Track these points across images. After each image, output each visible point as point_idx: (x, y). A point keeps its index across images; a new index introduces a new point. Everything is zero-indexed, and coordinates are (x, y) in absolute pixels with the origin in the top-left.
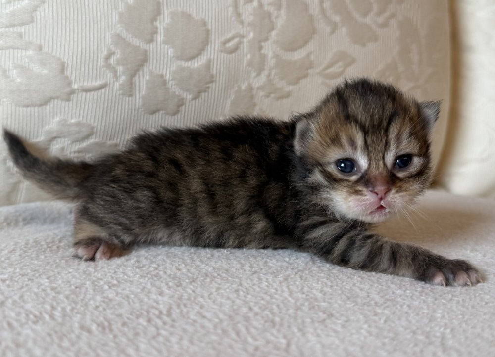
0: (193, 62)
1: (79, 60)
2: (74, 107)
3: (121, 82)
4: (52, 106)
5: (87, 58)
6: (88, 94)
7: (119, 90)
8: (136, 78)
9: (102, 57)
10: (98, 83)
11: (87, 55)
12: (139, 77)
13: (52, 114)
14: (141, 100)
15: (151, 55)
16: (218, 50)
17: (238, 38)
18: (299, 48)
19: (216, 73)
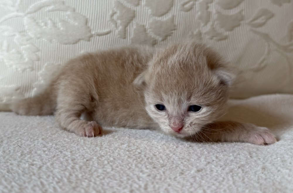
0: (162, 18)
1: (96, 17)
2: (92, 44)
3: (119, 30)
4: (79, 44)
5: (100, 16)
6: (100, 37)
7: (118, 35)
8: (128, 28)
9: (109, 15)
10: (106, 30)
11: (100, 14)
12: (130, 27)
13: (79, 49)
14: (130, 41)
15: (138, 13)
16: (178, 10)
17: (192, 2)
18: (234, 7)
19: (177, 24)
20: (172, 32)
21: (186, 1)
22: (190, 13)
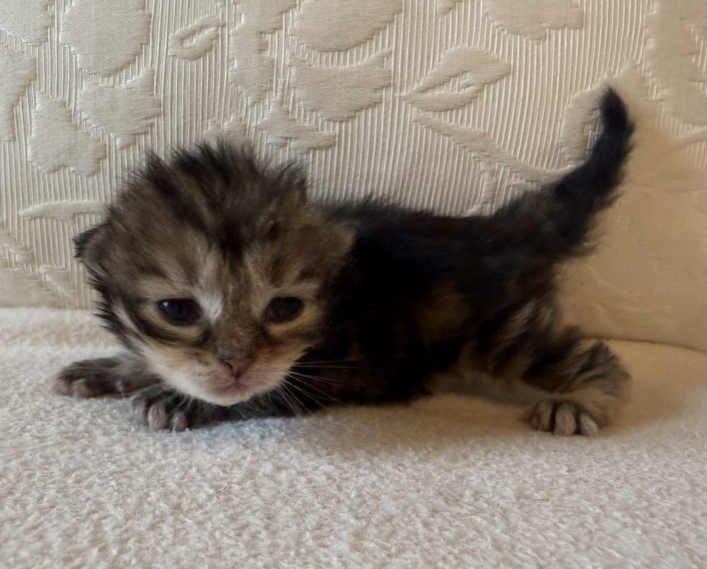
0: (117, 78)
8: (19, 108)
12: (23, 105)
14: (29, 147)
16: (167, 53)
17: (212, 29)
18: (358, 44)
19: (164, 97)
20: (151, 121)
21: (189, 26)
22: (204, 64)
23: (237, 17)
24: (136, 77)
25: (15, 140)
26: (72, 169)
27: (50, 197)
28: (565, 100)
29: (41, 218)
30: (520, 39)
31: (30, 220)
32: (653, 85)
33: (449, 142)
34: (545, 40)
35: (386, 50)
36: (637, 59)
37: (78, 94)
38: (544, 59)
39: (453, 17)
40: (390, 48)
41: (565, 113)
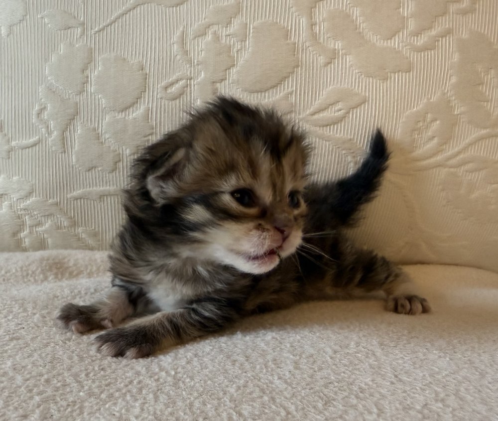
0: (127, 112)
2: (14, 164)
3: (53, 138)
5: (20, 115)
6: (24, 151)
7: (52, 146)
8: (67, 133)
9: (34, 113)
10: (32, 140)
11: (20, 112)
12: (70, 131)
14: (74, 156)
15: (82, 106)
16: (157, 96)
17: (184, 81)
18: (273, 87)
19: (156, 124)
20: (148, 138)
21: (170, 80)
22: (180, 103)
23: (199, 73)
24: (138, 112)
25: (65, 152)
26: (100, 169)
27: (86, 185)
28: (400, 117)
29: (80, 198)
30: (372, 80)
31: (74, 200)
32: (455, 105)
33: (329, 145)
34: (387, 79)
35: (290, 90)
36: (445, 89)
37: (103, 123)
38: (387, 91)
39: (331, 68)
40: (292, 89)
41: (400, 125)
